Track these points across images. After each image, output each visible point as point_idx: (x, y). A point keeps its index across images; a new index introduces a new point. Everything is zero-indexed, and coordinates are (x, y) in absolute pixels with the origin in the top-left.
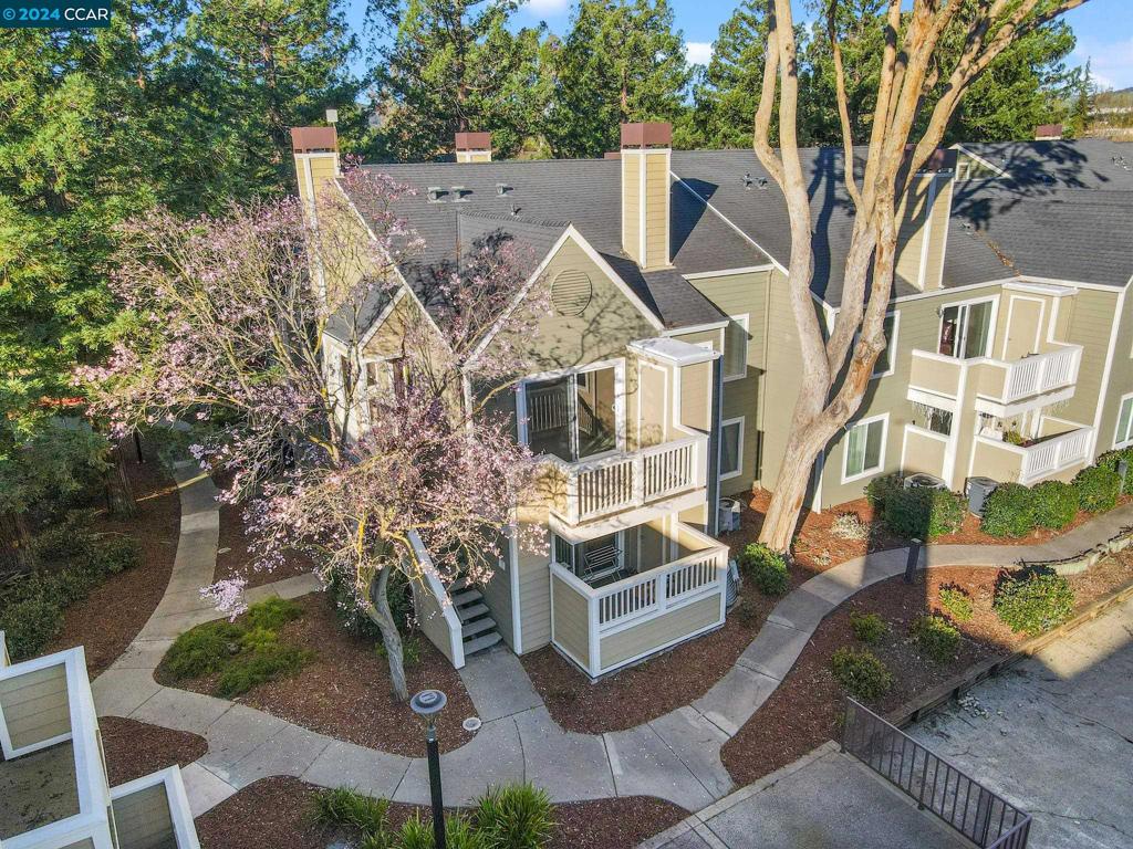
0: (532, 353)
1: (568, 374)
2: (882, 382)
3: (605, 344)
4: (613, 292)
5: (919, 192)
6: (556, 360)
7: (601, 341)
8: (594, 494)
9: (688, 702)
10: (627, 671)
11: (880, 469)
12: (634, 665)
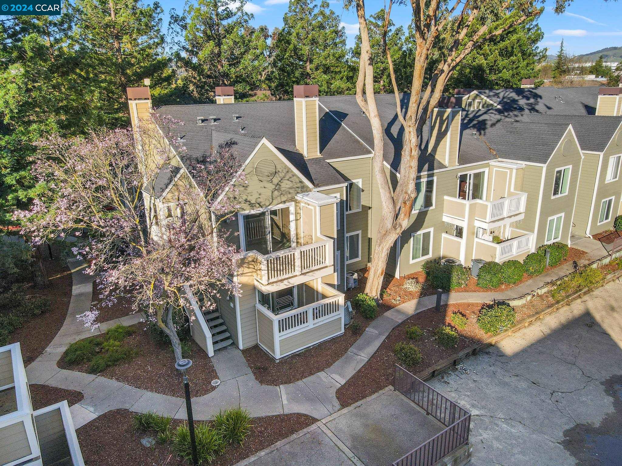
0: (246, 201)
1: (265, 210)
2: (429, 212)
3: (284, 195)
4: (287, 170)
5: (444, 118)
6: (258, 204)
7: (282, 194)
8: (276, 269)
9: (323, 370)
10: (294, 356)
11: (430, 256)
12: (298, 353)
